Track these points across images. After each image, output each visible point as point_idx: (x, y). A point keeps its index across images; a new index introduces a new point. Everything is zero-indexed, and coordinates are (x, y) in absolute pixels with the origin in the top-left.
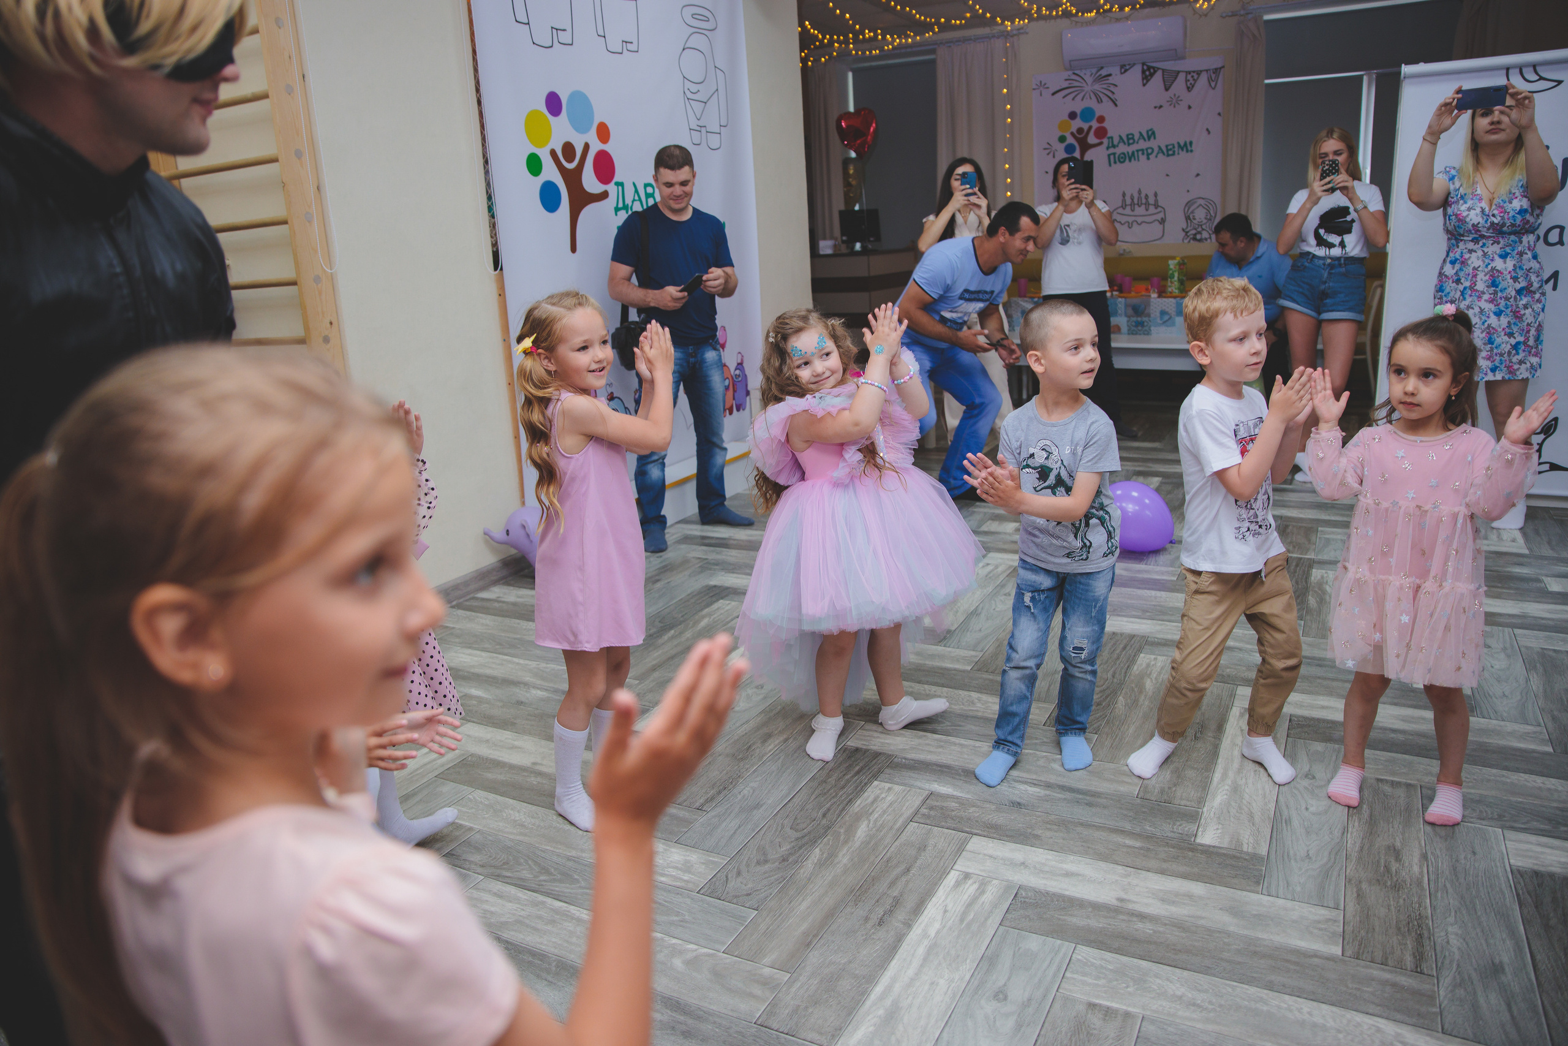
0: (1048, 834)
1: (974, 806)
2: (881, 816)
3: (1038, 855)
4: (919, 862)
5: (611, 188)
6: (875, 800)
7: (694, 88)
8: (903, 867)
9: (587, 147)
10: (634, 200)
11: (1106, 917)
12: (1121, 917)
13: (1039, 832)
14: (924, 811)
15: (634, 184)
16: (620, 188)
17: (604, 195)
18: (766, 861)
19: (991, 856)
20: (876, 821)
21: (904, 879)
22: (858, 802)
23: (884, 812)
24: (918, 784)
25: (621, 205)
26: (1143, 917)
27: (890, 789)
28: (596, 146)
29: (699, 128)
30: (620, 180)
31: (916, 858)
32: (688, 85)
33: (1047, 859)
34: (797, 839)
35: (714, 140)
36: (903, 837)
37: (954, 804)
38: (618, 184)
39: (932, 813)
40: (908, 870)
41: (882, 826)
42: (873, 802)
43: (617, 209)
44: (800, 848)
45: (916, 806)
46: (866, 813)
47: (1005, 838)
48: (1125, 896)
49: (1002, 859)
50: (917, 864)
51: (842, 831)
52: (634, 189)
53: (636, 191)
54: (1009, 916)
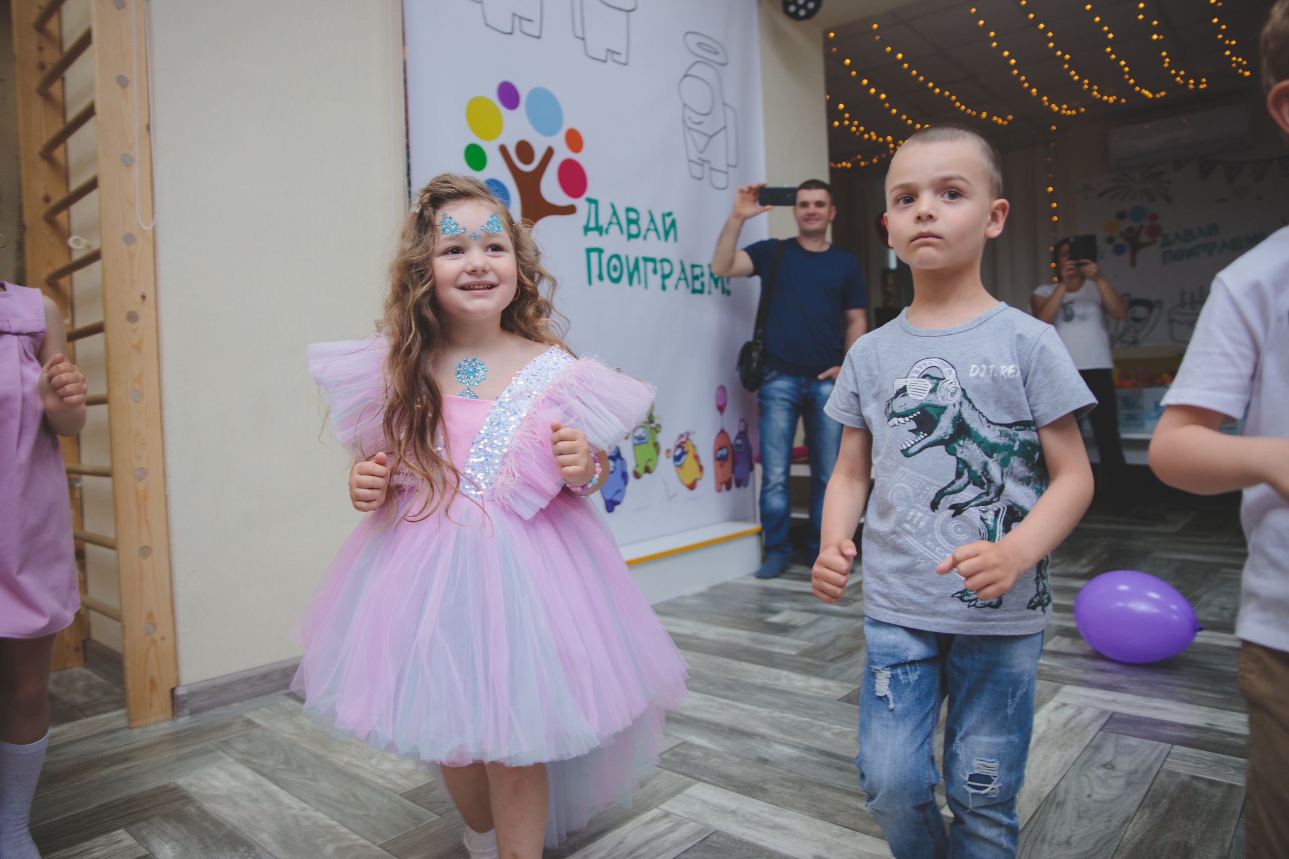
5: (580, 203)
7: (697, 118)
9: (550, 152)
10: (610, 223)
15: (613, 206)
16: (593, 206)
17: (570, 210)
25: (592, 224)
28: (563, 153)
29: (700, 162)
30: (593, 197)
32: (688, 113)
35: (720, 179)
38: (590, 201)
43: (587, 229)
52: (610, 211)
53: (615, 213)
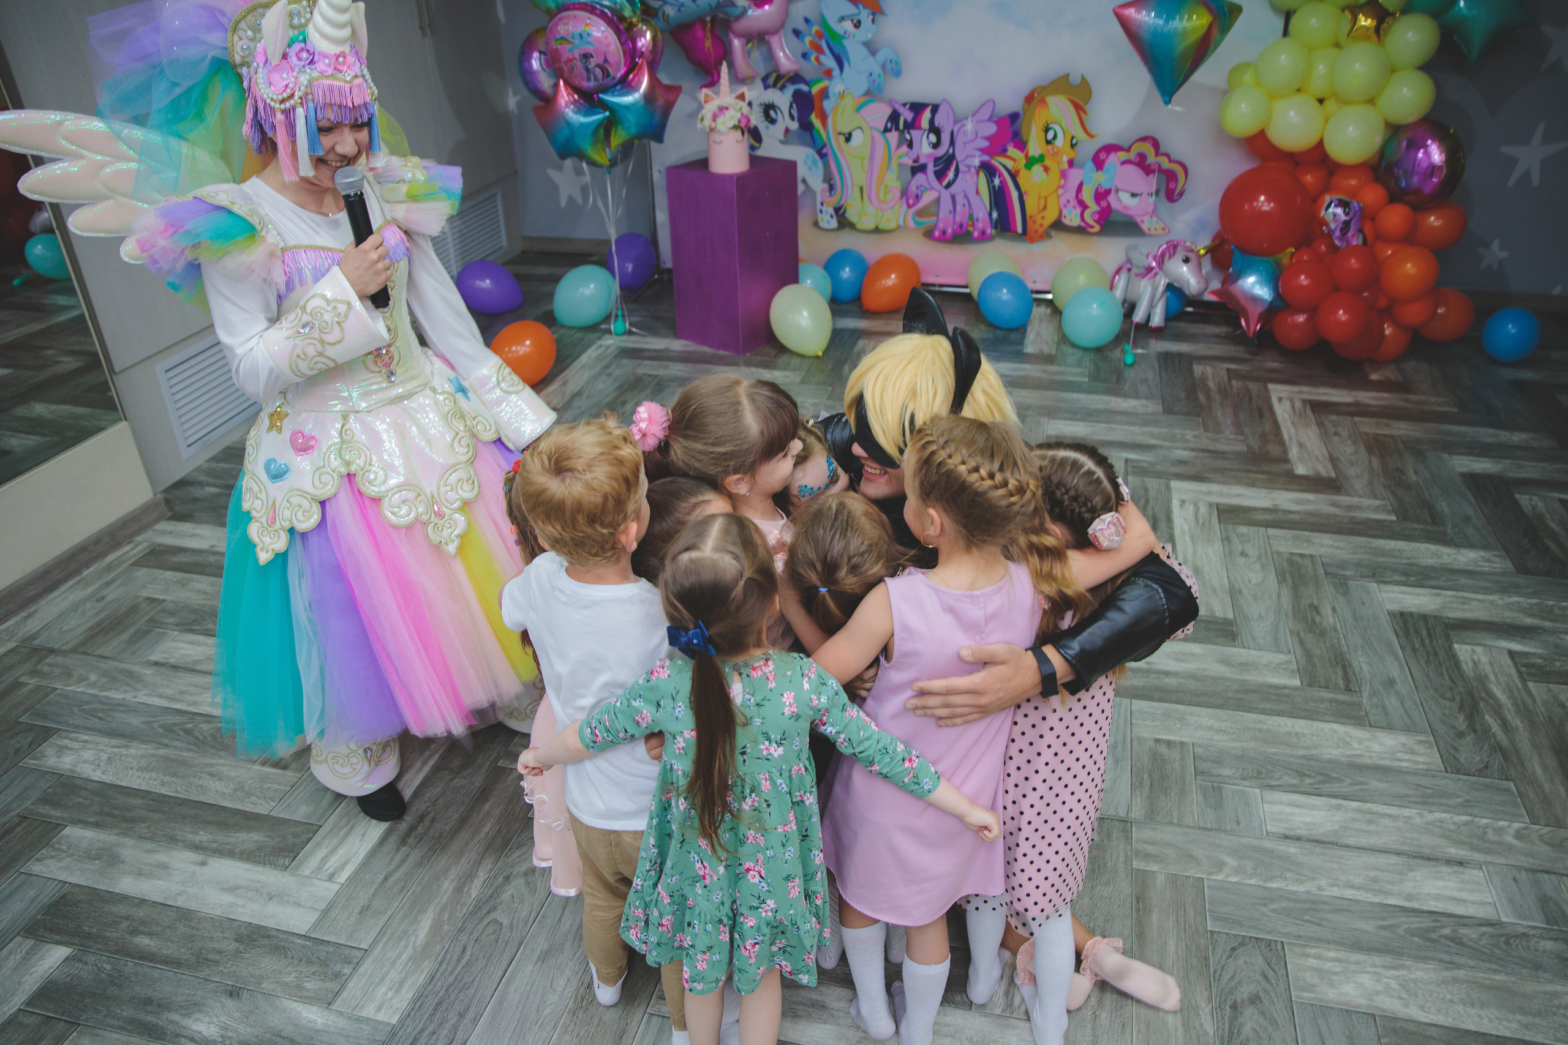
0: (223, 946)
1: (287, 984)
2: (399, 956)
3: (250, 912)
4: (372, 890)
6: (401, 984)
8: (390, 882)
11: (228, 844)
12: (214, 845)
13: (234, 945)
14: (347, 970)
18: (526, 874)
19: (299, 905)
20: (406, 947)
21: (392, 866)
22: (423, 977)
23: (393, 964)
24: (342, 1023)
26: (197, 847)
27: (379, 1009)
31: (374, 895)
33: (244, 906)
34: (494, 908)
36: (381, 924)
37: (308, 985)
39: (338, 967)
40: (386, 879)
41: (400, 939)
42: (405, 979)
44: (491, 896)
45: (354, 979)
46: (417, 959)
47: (273, 933)
48: (197, 868)
49: (288, 902)
50: (375, 886)
51: (446, 927)
54: (310, 835)
